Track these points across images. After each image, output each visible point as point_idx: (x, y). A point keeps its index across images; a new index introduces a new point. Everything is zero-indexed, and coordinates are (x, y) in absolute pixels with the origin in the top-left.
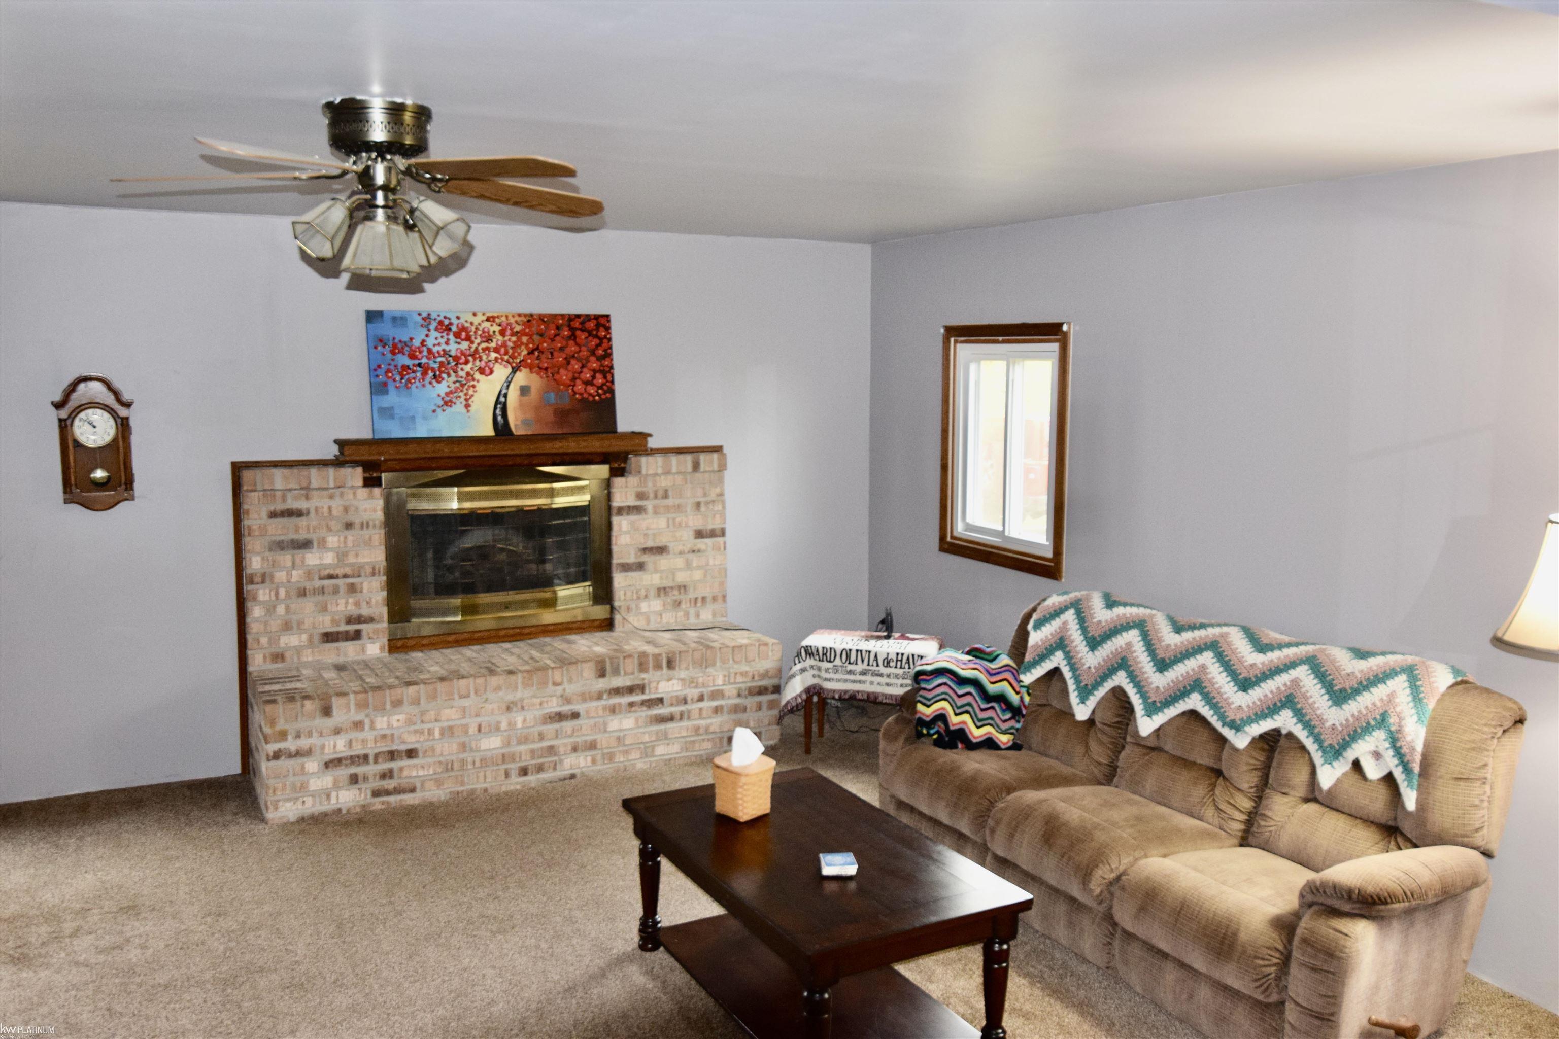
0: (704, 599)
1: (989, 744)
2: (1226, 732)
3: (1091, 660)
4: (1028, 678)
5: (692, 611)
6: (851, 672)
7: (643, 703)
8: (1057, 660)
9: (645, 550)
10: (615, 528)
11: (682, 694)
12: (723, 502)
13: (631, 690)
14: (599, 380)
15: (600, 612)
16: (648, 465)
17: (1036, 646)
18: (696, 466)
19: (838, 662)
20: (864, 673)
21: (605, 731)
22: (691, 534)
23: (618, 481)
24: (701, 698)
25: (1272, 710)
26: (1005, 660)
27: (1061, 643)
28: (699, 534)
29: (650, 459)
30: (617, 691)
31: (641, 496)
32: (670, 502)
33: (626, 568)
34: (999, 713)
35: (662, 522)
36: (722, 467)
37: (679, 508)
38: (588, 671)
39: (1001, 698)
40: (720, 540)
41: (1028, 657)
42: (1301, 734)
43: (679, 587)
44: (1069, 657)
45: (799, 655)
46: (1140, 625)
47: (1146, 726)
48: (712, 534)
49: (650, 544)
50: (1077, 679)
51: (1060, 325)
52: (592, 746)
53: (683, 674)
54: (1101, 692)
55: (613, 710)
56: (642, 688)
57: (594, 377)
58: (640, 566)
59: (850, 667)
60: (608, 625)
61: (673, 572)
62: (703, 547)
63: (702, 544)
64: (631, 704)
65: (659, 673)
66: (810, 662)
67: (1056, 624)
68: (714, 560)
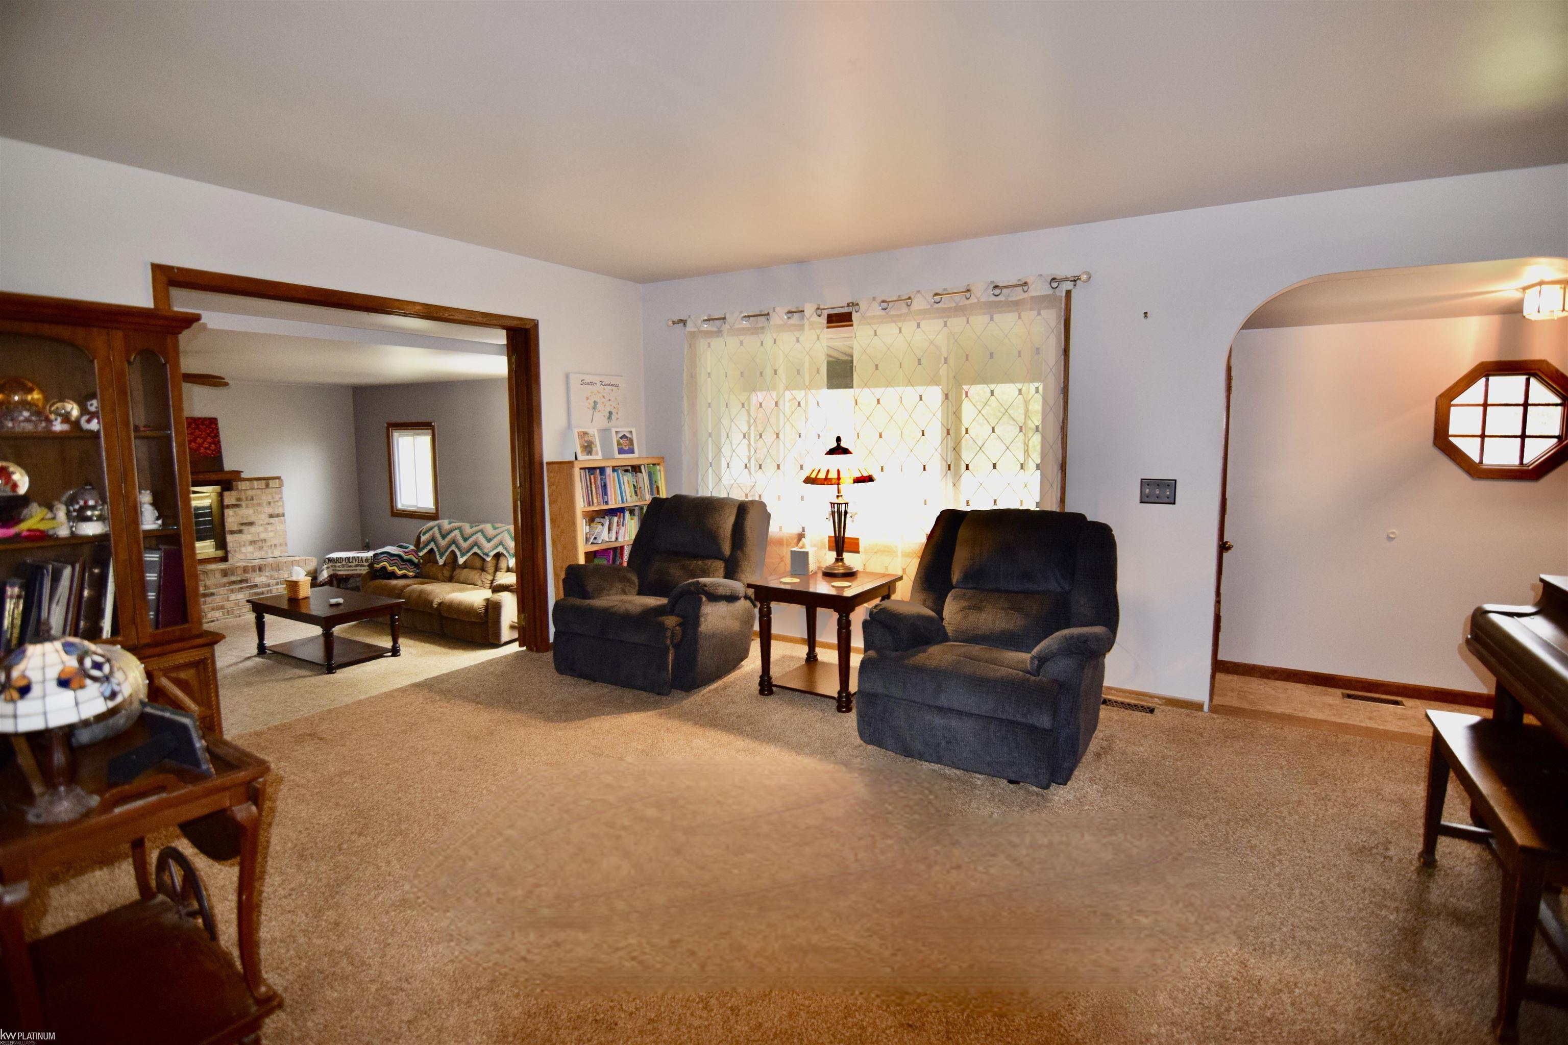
0: (275, 545)
1: (405, 576)
2: (485, 557)
3: (443, 543)
4: (421, 554)
5: (270, 551)
6: (350, 566)
7: (247, 587)
8: (432, 545)
9: (242, 524)
10: (226, 514)
11: (267, 582)
12: (283, 501)
13: (241, 582)
14: (213, 446)
15: (220, 553)
16: (242, 485)
17: (424, 542)
18: (267, 486)
19: (344, 563)
20: (356, 566)
21: (228, 601)
22: (267, 516)
23: (226, 494)
24: (277, 584)
25: (497, 547)
26: (412, 547)
27: (433, 539)
28: (271, 516)
29: (243, 483)
30: (234, 583)
31: (239, 499)
32: (255, 502)
33: (232, 532)
34: (409, 566)
35: (251, 511)
36: (281, 485)
37: (259, 504)
38: (218, 575)
39: (410, 561)
40: (282, 518)
41: (421, 546)
42: (505, 552)
43: (262, 540)
44: (436, 544)
45: (325, 562)
46: (460, 528)
47: (461, 561)
48: (278, 516)
49: (245, 521)
50: (439, 550)
51: (431, 423)
52: (222, 607)
53: (267, 574)
54: (447, 554)
55: (232, 591)
56: (246, 581)
57: (210, 446)
58: (240, 532)
59: (350, 564)
60: (225, 559)
61: (258, 534)
62: (273, 522)
63: (272, 520)
64: (242, 588)
65: (254, 574)
66: (330, 564)
67: (430, 533)
68: (280, 527)
